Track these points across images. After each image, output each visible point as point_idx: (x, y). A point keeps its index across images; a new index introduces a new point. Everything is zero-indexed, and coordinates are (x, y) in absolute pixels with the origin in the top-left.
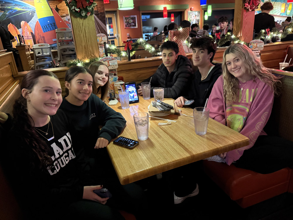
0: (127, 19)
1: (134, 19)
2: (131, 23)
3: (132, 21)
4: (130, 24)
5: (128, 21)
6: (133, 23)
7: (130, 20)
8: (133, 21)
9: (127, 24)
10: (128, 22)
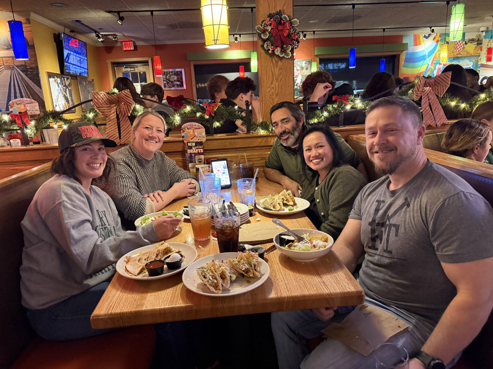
0: (167, 75)
1: (179, 74)
2: (175, 81)
3: (176, 78)
4: (172, 82)
5: (168, 77)
6: (178, 81)
7: (172, 76)
8: (178, 78)
9: (168, 83)
10: (169, 80)
